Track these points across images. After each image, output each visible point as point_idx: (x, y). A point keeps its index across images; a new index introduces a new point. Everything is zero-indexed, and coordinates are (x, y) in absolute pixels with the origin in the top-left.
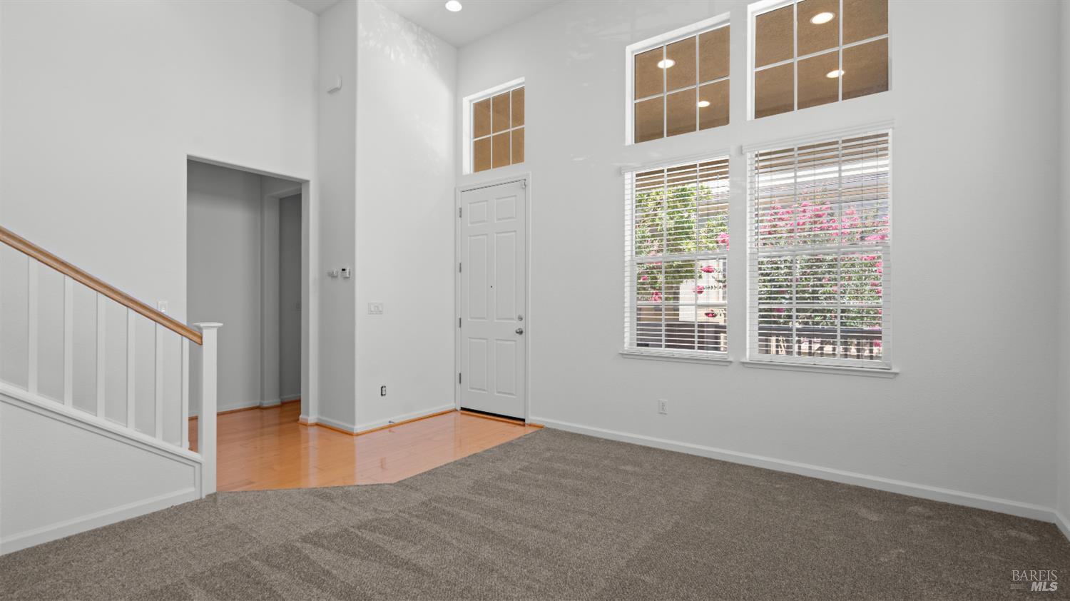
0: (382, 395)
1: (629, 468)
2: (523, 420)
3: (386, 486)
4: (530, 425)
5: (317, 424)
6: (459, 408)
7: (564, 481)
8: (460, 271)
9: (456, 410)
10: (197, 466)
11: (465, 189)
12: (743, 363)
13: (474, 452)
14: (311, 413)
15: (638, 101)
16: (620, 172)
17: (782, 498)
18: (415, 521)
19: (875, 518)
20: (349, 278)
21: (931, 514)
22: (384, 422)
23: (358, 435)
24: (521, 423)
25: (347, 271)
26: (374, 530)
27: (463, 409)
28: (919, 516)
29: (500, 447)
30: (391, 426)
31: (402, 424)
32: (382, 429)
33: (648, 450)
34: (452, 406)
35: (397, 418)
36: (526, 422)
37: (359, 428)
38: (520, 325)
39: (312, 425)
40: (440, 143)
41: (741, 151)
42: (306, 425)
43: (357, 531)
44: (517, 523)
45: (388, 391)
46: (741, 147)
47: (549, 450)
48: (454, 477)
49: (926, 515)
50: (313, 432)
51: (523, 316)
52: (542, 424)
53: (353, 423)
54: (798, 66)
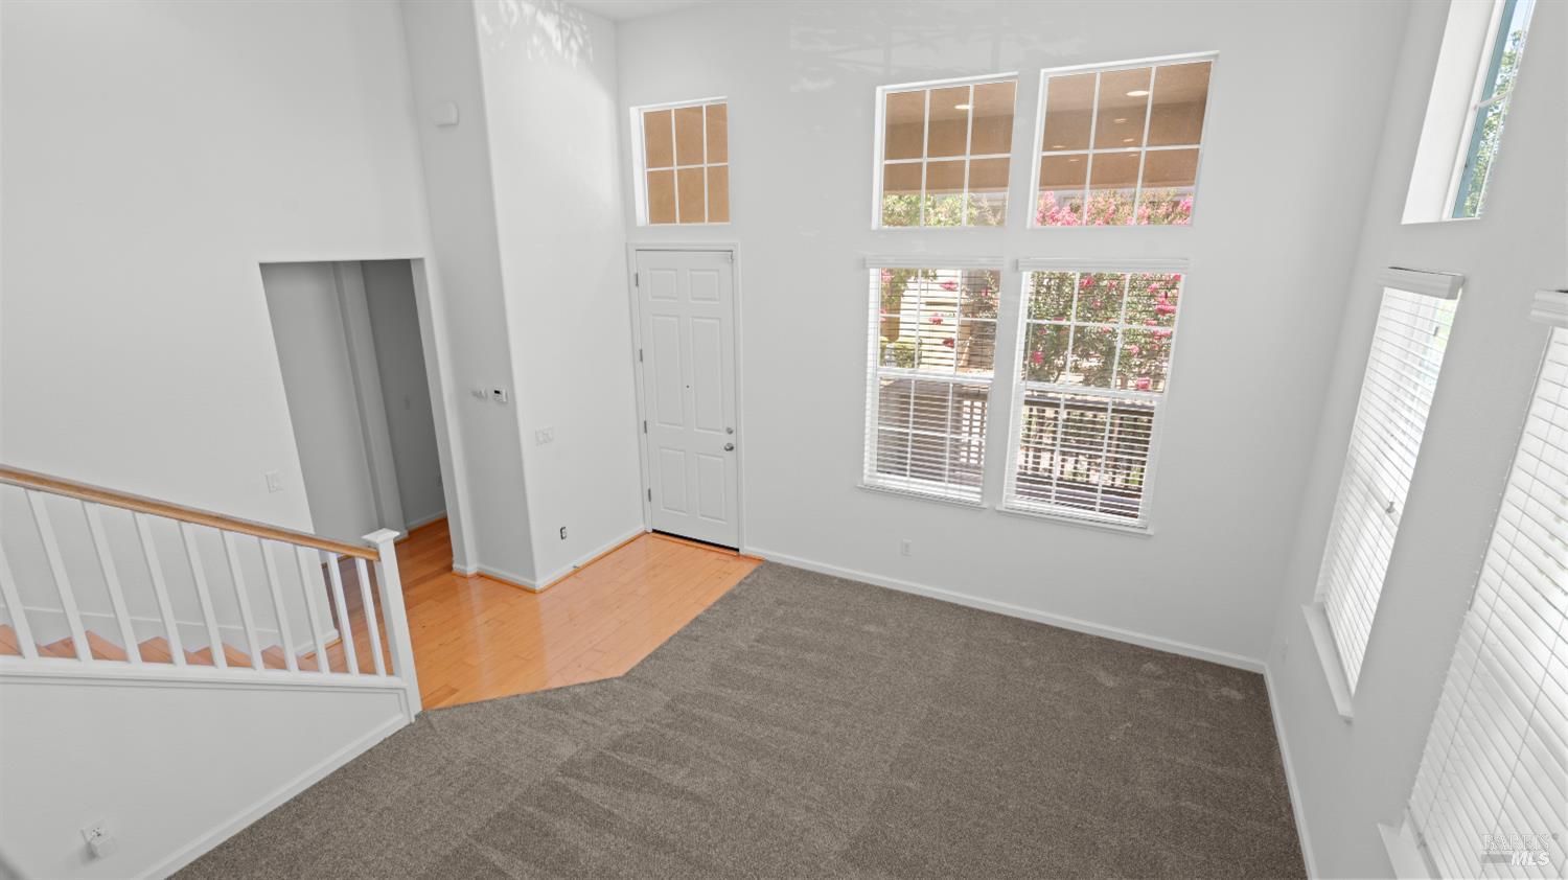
0: (562, 538)
1: (872, 628)
2: (737, 550)
3: (617, 682)
4: (746, 557)
5: (480, 576)
6: (650, 531)
7: (809, 656)
8: (641, 360)
9: (647, 533)
10: (401, 692)
11: (641, 248)
12: (999, 512)
13: (694, 616)
14: (469, 558)
15: (889, 162)
16: (864, 265)
17: (1028, 663)
18: (670, 733)
19: (1110, 682)
20: (507, 403)
21: (1161, 672)
22: (567, 569)
23: (541, 592)
24: (735, 553)
25: (503, 392)
26: (631, 750)
27: (654, 531)
28: (1149, 677)
29: (720, 601)
30: (577, 570)
31: (589, 564)
32: (567, 577)
33: (890, 594)
34: (640, 528)
35: (580, 562)
36: (741, 552)
37: (540, 583)
38: (731, 439)
39: (472, 577)
40: (602, 182)
41: (1016, 267)
42: (464, 577)
43: (613, 754)
44: (775, 725)
45: (568, 531)
46: (1017, 262)
47: (779, 603)
48: (687, 660)
49: (1157, 674)
50: (477, 588)
51: (733, 428)
52: (762, 556)
53: (533, 577)
54: (1094, 159)
